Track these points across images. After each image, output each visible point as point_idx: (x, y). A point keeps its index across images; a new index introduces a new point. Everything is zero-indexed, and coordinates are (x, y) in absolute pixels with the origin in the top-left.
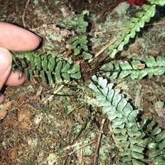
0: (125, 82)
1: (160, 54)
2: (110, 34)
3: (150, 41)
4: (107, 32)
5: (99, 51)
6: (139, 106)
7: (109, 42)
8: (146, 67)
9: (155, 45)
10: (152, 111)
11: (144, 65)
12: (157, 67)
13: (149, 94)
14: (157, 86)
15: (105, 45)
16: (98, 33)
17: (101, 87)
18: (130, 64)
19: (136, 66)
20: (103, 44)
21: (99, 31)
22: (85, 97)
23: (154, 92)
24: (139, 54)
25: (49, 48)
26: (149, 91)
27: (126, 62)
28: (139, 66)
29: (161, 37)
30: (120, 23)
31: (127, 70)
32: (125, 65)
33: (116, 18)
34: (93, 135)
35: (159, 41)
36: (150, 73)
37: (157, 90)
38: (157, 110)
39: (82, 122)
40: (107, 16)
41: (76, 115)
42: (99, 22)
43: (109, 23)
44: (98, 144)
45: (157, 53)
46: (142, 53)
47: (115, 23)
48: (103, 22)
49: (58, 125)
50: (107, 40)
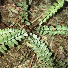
0: (46, 36)
1: (64, 23)
2: (41, 12)
3: (59, 16)
4: (40, 10)
5: (35, 19)
6: (51, 48)
7: (40, 16)
8: (56, 30)
9: (62, 18)
10: (57, 51)
11: (55, 29)
12: (62, 30)
13: (57, 42)
14: (61, 38)
15: (38, 17)
16: (35, 11)
17: (34, 39)
18: (49, 28)
19: (52, 29)
20: (37, 16)
21: (36, 10)
22: (26, 43)
23: (59, 41)
24: (54, 22)
25: (11, 16)
26: (57, 41)
27: (47, 26)
28: (53, 29)
29: (65, 14)
30: (46, 6)
31: (47, 31)
32: (46, 28)
33: (44, 4)
34: (28, 61)
35: (64, 16)
36: (58, 33)
37: (61, 40)
38: (60, 51)
39: (24, 54)
40: (40, 2)
41: (21, 50)
42: (36, 5)
43: (41, 6)
44: (30, 66)
45: (63, 22)
46: (55, 22)
47: (44, 6)
48: (38, 5)
49: (11, 55)
50: (39, 15)
